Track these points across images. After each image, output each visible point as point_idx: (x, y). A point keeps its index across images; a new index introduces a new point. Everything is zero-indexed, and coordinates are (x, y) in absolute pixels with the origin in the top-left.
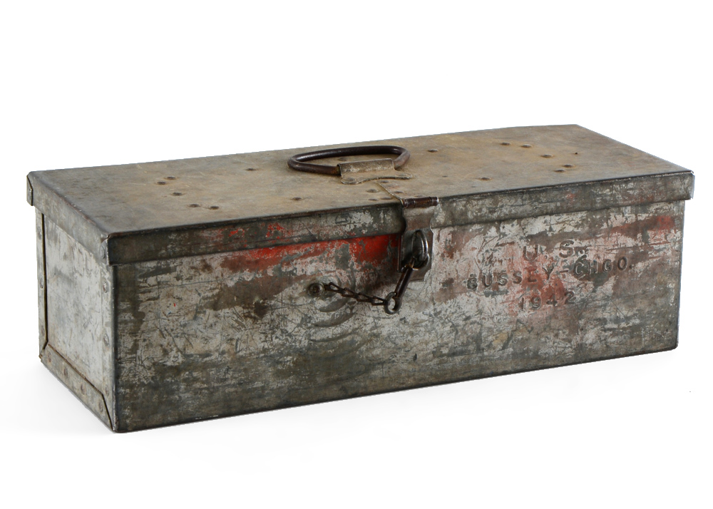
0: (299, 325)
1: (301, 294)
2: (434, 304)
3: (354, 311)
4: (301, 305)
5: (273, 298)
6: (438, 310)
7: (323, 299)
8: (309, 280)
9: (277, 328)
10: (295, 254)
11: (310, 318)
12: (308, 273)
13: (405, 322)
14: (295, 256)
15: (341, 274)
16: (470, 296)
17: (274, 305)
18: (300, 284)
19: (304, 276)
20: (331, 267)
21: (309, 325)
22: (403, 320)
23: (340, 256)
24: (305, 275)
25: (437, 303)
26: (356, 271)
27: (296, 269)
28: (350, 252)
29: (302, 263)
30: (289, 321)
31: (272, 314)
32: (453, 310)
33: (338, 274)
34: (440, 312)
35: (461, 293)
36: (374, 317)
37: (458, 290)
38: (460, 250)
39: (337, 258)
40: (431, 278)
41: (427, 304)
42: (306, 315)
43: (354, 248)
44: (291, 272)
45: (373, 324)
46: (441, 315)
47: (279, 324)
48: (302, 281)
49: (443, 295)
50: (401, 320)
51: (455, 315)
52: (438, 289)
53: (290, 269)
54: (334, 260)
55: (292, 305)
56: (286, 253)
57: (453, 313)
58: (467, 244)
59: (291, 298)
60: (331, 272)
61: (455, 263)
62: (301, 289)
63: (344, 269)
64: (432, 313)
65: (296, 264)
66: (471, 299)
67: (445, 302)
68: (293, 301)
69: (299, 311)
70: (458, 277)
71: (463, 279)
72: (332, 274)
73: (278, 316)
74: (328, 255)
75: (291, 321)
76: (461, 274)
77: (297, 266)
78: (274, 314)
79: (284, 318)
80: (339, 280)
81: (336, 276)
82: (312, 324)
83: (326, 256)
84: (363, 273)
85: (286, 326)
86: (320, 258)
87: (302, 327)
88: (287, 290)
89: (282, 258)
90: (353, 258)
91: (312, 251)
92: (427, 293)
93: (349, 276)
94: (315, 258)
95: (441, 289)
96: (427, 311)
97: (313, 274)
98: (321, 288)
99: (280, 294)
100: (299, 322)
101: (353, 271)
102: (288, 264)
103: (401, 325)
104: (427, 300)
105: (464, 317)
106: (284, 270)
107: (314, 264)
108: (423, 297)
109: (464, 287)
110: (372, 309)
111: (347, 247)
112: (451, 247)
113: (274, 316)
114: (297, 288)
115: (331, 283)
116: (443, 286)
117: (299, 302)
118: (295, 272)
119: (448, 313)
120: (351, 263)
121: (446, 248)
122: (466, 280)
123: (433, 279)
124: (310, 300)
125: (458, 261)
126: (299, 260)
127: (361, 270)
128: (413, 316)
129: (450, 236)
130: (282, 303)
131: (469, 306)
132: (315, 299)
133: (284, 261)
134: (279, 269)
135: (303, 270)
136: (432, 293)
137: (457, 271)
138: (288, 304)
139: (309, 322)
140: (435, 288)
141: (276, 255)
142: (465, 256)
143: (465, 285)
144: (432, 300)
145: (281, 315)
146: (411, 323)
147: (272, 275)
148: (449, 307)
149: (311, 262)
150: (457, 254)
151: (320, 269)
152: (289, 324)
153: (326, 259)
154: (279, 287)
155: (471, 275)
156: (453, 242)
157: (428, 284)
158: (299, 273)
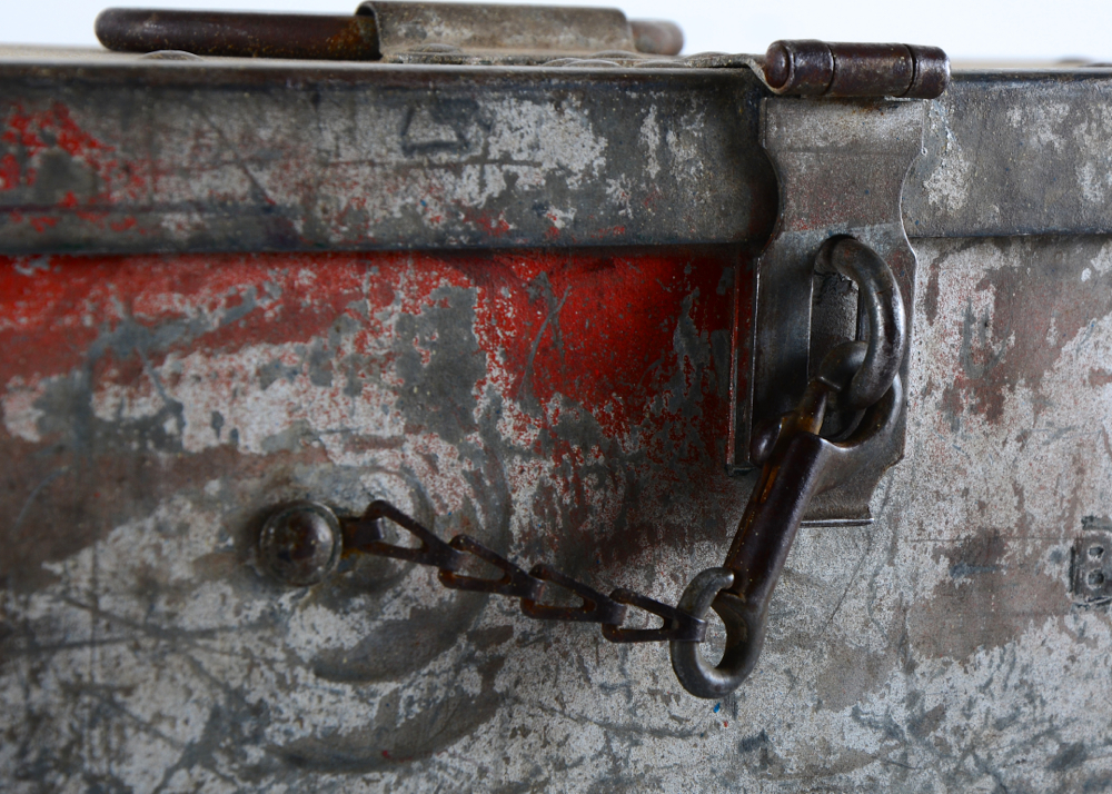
0: (194, 755)
1: (208, 567)
2: (910, 668)
3: (501, 684)
4: (208, 633)
5: (42, 581)
6: (930, 705)
7: (333, 605)
8: (252, 484)
9: (67, 765)
10: (174, 317)
11: (259, 710)
12: (250, 443)
13: (766, 760)
14: (170, 335)
15: (431, 460)
16: (1081, 636)
17: (49, 622)
18: (202, 504)
19: (224, 459)
20: (375, 414)
21: (255, 754)
22: (755, 746)
23: (428, 357)
24: (231, 450)
25: (924, 665)
26: (512, 450)
27: (176, 409)
28: (480, 338)
29: (215, 378)
30: (141, 726)
31: (35, 677)
32: (1000, 710)
33: (417, 463)
34: (939, 714)
35: (1039, 616)
36: (605, 724)
37: (1022, 598)
38: (1034, 381)
39: (409, 362)
40: (894, 521)
41: (874, 667)
42: (237, 695)
43: (500, 316)
44: (149, 428)
45: (604, 767)
46: (943, 731)
47: (78, 740)
48: (214, 487)
49: (951, 622)
50: (746, 745)
51: (1011, 735)
52: (929, 583)
53: (145, 407)
54: (390, 377)
55: (155, 632)
56: (117, 308)
57: (1000, 725)
58: (1069, 347)
59: (148, 585)
60: (378, 443)
61: (1012, 446)
62: (206, 536)
63: (449, 436)
64: (901, 715)
65: (177, 379)
66: (1088, 655)
67: (964, 662)
68: (162, 605)
69: (197, 668)
70: (1023, 524)
71: (1050, 539)
72: (384, 456)
73: (73, 690)
74: (360, 343)
75: (149, 728)
76: (1042, 512)
77: (185, 394)
78: (50, 681)
79: (107, 706)
80: (419, 495)
81: (405, 472)
82: (272, 749)
83: (349, 349)
84: (548, 464)
85: (121, 757)
86: (316, 359)
87: (210, 765)
88: (124, 535)
89: (91, 334)
90: (497, 375)
91: (269, 306)
92: (873, 605)
93: (474, 478)
94: (289, 351)
95: (942, 588)
96: (876, 706)
97: (276, 453)
98: (324, 533)
99: (85, 556)
100: (194, 731)
101: (495, 451)
102: (132, 377)
103: (745, 779)
104: (877, 643)
105: (1053, 748)
106: (105, 407)
107: (281, 389)
108: (854, 626)
109: (1057, 585)
110: (597, 678)
111: (464, 304)
112: (990, 358)
113: (47, 694)
114: (184, 529)
115: (381, 508)
116: (954, 569)
117: (201, 610)
118: (170, 426)
119: (975, 722)
120: (484, 403)
121: (966, 359)
122: (1065, 547)
123: (904, 528)
124: (259, 606)
125: (1023, 437)
126: (196, 359)
127: (538, 449)
128: (808, 728)
129: (987, 299)
130: (97, 613)
131: (1079, 693)
132: (285, 600)
133: (108, 358)
134: (79, 408)
135: (217, 421)
136: (901, 608)
137: (1018, 491)
138: (129, 622)
139: (256, 738)
140: (915, 578)
141: (62, 311)
142: (1059, 416)
143: (1059, 572)
144: (900, 642)
145: (91, 688)
146: (793, 765)
147: (31, 436)
148: (984, 688)
149: (265, 377)
150: (1018, 401)
151: (318, 423)
152: (138, 745)
153: (352, 367)
154: (77, 511)
155: (1089, 522)
156: (1000, 334)
157: (879, 555)
158: (198, 437)
